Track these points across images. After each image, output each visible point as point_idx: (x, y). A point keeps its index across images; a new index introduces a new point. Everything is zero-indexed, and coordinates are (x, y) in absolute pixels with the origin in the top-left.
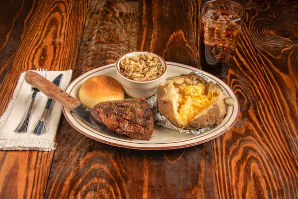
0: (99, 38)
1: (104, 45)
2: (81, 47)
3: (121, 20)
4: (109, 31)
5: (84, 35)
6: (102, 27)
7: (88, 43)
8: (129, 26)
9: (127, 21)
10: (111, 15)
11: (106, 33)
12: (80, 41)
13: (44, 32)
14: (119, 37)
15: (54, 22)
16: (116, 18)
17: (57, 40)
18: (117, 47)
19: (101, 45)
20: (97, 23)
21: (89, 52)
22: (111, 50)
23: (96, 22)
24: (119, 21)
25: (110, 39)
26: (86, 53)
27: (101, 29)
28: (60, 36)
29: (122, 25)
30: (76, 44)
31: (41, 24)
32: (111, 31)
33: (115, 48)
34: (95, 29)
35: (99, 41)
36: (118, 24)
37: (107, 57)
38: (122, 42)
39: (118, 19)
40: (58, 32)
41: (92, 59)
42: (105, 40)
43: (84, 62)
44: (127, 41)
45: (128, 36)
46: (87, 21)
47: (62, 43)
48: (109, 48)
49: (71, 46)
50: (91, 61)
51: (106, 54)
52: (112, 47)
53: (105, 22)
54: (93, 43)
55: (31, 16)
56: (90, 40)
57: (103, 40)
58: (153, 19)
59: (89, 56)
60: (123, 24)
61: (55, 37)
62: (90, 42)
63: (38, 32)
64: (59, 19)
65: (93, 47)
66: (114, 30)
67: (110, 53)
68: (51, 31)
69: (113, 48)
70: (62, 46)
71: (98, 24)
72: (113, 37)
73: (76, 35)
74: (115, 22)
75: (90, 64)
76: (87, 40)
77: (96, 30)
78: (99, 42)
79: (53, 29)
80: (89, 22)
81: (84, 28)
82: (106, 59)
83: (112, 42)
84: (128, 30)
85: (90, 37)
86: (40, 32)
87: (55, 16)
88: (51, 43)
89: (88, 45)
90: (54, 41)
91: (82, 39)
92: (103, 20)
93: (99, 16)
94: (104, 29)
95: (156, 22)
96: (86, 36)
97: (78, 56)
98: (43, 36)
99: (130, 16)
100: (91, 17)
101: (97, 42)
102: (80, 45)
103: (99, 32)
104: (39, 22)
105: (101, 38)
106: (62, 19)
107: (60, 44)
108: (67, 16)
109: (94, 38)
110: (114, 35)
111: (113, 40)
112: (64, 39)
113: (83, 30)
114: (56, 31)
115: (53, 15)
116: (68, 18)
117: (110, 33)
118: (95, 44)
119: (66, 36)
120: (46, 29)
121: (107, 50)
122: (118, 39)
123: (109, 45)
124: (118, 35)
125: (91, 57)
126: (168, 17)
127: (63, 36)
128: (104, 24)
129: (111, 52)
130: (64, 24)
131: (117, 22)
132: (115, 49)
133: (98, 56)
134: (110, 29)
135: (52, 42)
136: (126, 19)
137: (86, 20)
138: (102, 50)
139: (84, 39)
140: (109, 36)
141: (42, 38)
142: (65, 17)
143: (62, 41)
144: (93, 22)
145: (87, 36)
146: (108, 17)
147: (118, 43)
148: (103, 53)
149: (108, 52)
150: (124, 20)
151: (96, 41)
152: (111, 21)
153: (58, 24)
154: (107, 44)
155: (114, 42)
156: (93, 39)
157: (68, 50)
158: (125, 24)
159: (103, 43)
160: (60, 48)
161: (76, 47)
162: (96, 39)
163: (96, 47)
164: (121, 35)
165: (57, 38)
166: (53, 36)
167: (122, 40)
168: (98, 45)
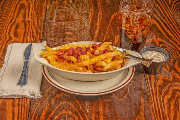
0: (58, 18)
1: (62, 23)
2: (45, 24)
3: (74, 5)
4: (65, 13)
5: (47, 16)
6: (60, 10)
7: (50, 21)
8: (80, 9)
9: (78, 6)
10: (66, 2)
11: (64, 14)
12: (44, 20)
13: (16, 14)
14: (74, 17)
15: (22, 6)
16: (69, 3)
17: (27, 19)
18: (73, 24)
19: (60, 22)
20: (56, 8)
21: (51, 27)
22: (68, 26)
23: (54, 7)
24: (72, 6)
25: (67, 18)
26: (49, 28)
27: (59, 11)
28: (29, 16)
29: (75, 9)
30: (41, 22)
31: (13, 8)
32: (67, 13)
33: (71, 24)
34: (54, 12)
35: (58, 19)
36: (72, 8)
37: (65, 30)
38: (76, 20)
39: (71, 5)
40: (27, 13)
41: (54, 32)
42: (63, 19)
43: (49, 34)
44: (79, 19)
45: (80, 16)
46: (48, 6)
47: (30, 21)
48: (67, 24)
49: (37, 23)
50: (53, 33)
51: (65, 28)
52: (68, 24)
53: (61, 6)
54: (54, 21)
55: (4, 3)
56: (51, 19)
57: (62, 19)
58: (98, 4)
59: (51, 30)
60: (75, 8)
61: (25, 17)
62: (52, 20)
63: (11, 14)
64: (27, 5)
65: (54, 24)
66: (69, 12)
67: (67, 28)
68: (22, 13)
69: (69, 25)
70: (31, 23)
71: (57, 8)
72: (69, 17)
73: (41, 15)
74: (69, 7)
75: (53, 35)
76: (49, 19)
77: (56, 12)
78: (59, 21)
79: (22, 11)
80: (50, 7)
81: (46, 11)
82: (64, 32)
83: (68, 20)
84: (80, 12)
85: (51, 17)
86: (13, 14)
87: (23, 3)
88: (22, 21)
89: (50, 22)
90: (24, 19)
91: (45, 18)
92: (60, 5)
93: (56, 2)
94: (61, 11)
95: (101, 6)
97: (44, 30)
98: (15, 16)
99: (80, 3)
100: (51, 3)
102: (45, 23)
103: (57, 14)
104: (11, 7)
105: (60, 18)
106: (29, 4)
107: (29, 22)
108: (32, 2)
109: (54, 18)
110: (69, 16)
111: (69, 19)
112: (32, 19)
113: (46, 12)
114: (25, 13)
115: (21, 2)
116: (33, 3)
117: (67, 14)
118: (56, 22)
119: (33, 17)
120: (17, 11)
121: (65, 26)
122: (72, 18)
123: (66, 22)
124: (72, 15)
125: (53, 31)
126: (109, 3)
127: (31, 16)
128: (61, 8)
129: (68, 27)
130: (31, 8)
131: (70, 6)
132: (71, 25)
133: (58, 30)
134: (66, 11)
135: (23, 20)
137: (47, 5)
138: (61, 26)
139: (47, 18)
140: (66, 16)
141: (15, 17)
142: (31, 3)
143: (30, 20)
144: (53, 7)
145: (49, 16)
146: (64, 3)
147: (73, 21)
148: (62, 28)
149: (66, 27)
150: (76, 5)
151: (56, 20)
152: (66, 6)
153: (26, 9)
154: (65, 22)
155: (70, 20)
156: (53, 18)
157: (36, 26)
158: (77, 8)
159: (62, 21)
160: (29, 24)
161: (41, 24)
162: (56, 19)
163: (56, 24)
164: (74, 16)
165: (27, 18)
166: (23, 16)
167: (76, 19)
168: (58, 22)
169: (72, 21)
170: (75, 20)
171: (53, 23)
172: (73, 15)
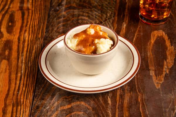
0: (70, 3)
1: (75, 11)
2: (51, 12)
7: (58, 8)
12: (49, 7)
17: (25, 5)
18: (90, 12)
19: (72, 10)
21: (59, 18)
22: (83, 15)
25: (82, 3)
26: (57, 19)
28: (28, 1)
30: (45, 9)
33: (88, 13)
35: (69, 6)
38: (95, 7)
41: (63, 26)
42: (76, 5)
43: (55, 29)
44: (100, 6)
47: (30, 8)
48: (81, 13)
49: (40, 11)
50: (62, 27)
51: (78, 20)
52: (83, 12)
54: (64, 8)
56: (60, 5)
57: (74, 5)
59: (59, 23)
61: (22, 2)
62: (60, 7)
67: (82, 19)
69: (85, 14)
70: (30, 11)
75: (61, 31)
76: (57, 4)
78: (70, 8)
83: (83, 7)
85: (60, 2)
88: (18, 8)
89: (58, 10)
91: (51, 3)
96: (55, 1)
97: (48, 22)
101: (68, 7)
102: (50, 11)
105: (72, 3)
107: (28, 9)
111: (85, 4)
112: (32, 5)
118: (66, 9)
119: (34, 1)
121: (79, 15)
122: (90, 3)
123: (81, 10)
125: (62, 24)
133: (69, 22)
135: (20, 7)
138: (73, 16)
139: (54, 4)
140: (80, 1)
141: (9, 3)
143: (30, 6)
147: (91, 8)
148: (75, 19)
149: (80, 17)
151: (66, 6)
154: (79, 9)
155: (85, 7)
156: (63, 3)
157: (37, 15)
159: (74, 8)
160: (29, 13)
161: (45, 13)
162: (66, 4)
163: (67, 13)
165: (25, 3)
166: (20, 1)
167: (95, 5)
168: (69, 10)
169: (89, 8)
170: (93, 7)
171: (62, 12)
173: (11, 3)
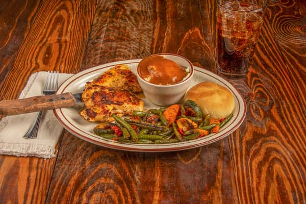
0: (108, 36)
1: (113, 43)
2: (89, 45)
3: (132, 18)
4: (118, 29)
5: (92, 33)
6: (111, 25)
7: (96, 41)
8: (140, 24)
9: (139, 18)
10: (121, 13)
11: (116, 30)
12: (88, 39)
13: (49, 30)
14: (130, 35)
15: (59, 20)
16: (126, 15)
17: (63, 38)
19: (110, 43)
20: (106, 21)
21: (97, 50)
22: (121, 48)
23: (104, 20)
24: (130, 19)
25: (120, 37)
26: (94, 51)
27: (111, 27)
28: (66, 34)
29: (133, 23)
30: (83, 42)
31: (46, 22)
32: (121, 29)
33: (126, 45)
34: (103, 28)
35: (108, 38)
36: (129, 22)
37: (116, 55)
38: (134, 40)
39: (128, 17)
40: (65, 30)
41: (100, 57)
42: (115, 38)
43: (92, 60)
44: (138, 39)
45: (140, 34)
46: (95, 19)
47: (68, 41)
48: (119, 46)
49: (78, 43)
50: (99, 59)
51: (115, 52)
52: (122, 45)
53: (114, 19)
54: (102, 40)
55: (35, 14)
56: (98, 38)
57: (113, 38)
58: (167, 17)
59: (96, 55)
60: (134, 21)
61: (60, 35)
62: (99, 40)
63: (42, 30)
64: (65, 17)
65: (101, 46)
66: (125, 28)
67: (119, 51)
68: (57, 29)
70: (68, 44)
71: (108, 22)
72: (123, 35)
73: (84, 33)
74: (125, 20)
75: (97, 62)
76: (95, 37)
77: (105, 28)
78: (108, 41)
79: (58, 27)
80: (98, 20)
81: (92, 25)
83: (122, 40)
84: (139, 28)
85: (98, 35)
86: (45, 30)
87: (61, 14)
88: (56, 41)
89: (96, 43)
90: (59, 38)
91: (90, 36)
92: (113, 17)
93: (108, 13)
94: (114, 27)
95: (170, 19)
96: (94, 34)
97: (85, 54)
98: (48, 33)
99: (141, 14)
100: (100, 14)
102: (88, 43)
103: (108, 30)
104: (44, 20)
105: (111, 36)
106: (69, 16)
107: (66, 42)
108: (74, 14)
109: (103, 36)
110: (124, 33)
111: (123, 37)
112: (71, 37)
113: (91, 28)
114: (62, 29)
115: (59, 13)
116: (75, 15)
117: (121, 31)
118: (104, 42)
119: (72, 34)
120: (51, 27)
121: (117, 48)
122: (128, 37)
123: (119, 43)
124: (128, 33)
125: (99, 55)
126: (182, 15)
127: (69, 34)
128: (113, 22)
129: (121, 50)
130: (71, 23)
131: (127, 19)
132: (125, 47)
133: (106, 54)
134: (120, 27)
135: (58, 40)
136: (137, 16)
137: (94, 17)
138: (111, 48)
139: (92, 37)
140: (119, 34)
141: (47, 36)
142: (72, 15)
143: (68, 39)
144: (102, 20)
146: (119, 15)
148: (113, 51)
149: (118, 50)
150: (135, 17)
151: (105, 39)
152: (122, 19)
153: (64, 22)
154: (117, 42)
155: (124, 40)
156: (101, 36)
157: (75, 48)
158: (136, 21)
159: (112, 41)
160: (66, 45)
161: (83, 45)
162: (105, 37)
163: (105, 45)
164: (132, 33)
165: (63, 36)
166: (58, 34)
167: (133, 38)
168: (108, 43)
169: (128, 40)
170: (132, 40)
171: (100, 44)
172: (130, 33)
173: (49, 36)
